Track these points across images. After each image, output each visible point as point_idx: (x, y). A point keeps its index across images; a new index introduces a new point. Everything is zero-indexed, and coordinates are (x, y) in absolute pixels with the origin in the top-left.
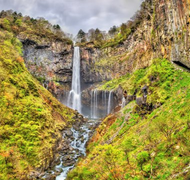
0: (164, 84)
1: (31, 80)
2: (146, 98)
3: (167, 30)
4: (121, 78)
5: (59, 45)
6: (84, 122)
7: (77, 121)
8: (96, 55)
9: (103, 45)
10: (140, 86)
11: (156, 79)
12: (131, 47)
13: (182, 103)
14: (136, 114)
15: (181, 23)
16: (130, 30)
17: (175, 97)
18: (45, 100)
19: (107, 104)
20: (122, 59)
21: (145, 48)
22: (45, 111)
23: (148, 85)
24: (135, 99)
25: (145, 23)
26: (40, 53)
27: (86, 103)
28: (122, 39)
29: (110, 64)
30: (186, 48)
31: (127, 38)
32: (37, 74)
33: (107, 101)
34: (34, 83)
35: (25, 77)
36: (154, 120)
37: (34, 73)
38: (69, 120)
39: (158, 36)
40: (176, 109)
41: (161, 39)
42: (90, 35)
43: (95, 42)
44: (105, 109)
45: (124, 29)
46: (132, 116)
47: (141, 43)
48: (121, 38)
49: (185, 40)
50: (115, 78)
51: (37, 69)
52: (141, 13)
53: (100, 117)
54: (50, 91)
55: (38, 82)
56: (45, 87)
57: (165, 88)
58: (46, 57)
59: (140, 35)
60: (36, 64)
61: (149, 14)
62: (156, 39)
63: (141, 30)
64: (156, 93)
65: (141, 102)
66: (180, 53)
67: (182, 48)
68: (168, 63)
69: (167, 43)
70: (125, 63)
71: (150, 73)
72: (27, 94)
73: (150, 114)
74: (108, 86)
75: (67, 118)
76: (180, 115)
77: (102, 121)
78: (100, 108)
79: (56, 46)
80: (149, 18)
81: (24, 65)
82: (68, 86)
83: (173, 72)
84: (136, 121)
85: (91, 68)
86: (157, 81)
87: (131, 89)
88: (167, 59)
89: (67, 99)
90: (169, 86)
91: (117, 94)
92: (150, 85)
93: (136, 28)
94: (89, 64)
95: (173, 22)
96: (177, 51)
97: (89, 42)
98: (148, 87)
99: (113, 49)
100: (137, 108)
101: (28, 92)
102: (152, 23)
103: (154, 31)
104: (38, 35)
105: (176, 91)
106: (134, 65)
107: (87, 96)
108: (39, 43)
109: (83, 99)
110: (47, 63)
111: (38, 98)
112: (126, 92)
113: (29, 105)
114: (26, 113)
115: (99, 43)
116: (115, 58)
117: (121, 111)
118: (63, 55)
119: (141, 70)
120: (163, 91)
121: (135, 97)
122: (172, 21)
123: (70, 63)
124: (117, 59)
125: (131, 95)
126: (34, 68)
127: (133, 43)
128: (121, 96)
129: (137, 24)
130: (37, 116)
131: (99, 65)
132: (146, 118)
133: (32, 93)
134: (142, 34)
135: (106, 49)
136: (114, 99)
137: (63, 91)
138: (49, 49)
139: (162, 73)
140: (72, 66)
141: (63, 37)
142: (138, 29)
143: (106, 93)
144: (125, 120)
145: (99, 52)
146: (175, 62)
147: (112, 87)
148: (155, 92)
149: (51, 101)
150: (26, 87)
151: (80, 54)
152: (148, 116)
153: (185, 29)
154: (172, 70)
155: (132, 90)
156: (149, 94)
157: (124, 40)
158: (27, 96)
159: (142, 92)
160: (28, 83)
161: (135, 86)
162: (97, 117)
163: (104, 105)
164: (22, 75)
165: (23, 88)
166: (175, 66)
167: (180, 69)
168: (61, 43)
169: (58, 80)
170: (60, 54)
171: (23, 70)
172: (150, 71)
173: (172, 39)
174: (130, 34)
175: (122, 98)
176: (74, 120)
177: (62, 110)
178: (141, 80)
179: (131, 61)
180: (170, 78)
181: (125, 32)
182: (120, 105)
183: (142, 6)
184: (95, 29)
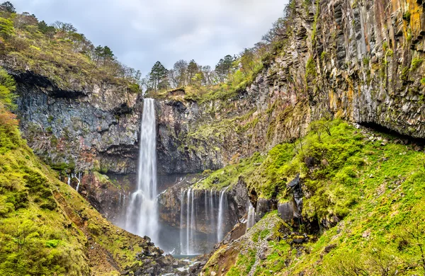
0: (341, 174)
1: (37, 170)
2: (301, 204)
3: (344, 57)
4: (242, 164)
5: (109, 92)
6: (163, 265)
7: (147, 263)
8: (190, 117)
9: (204, 95)
10: (285, 180)
11: (319, 162)
12: (262, 98)
13: (395, 213)
14: (283, 242)
15: (381, 36)
16: (261, 63)
17: (374, 201)
18: (71, 216)
19: (216, 221)
20: (244, 124)
21: (293, 98)
22: (67, 244)
23: (302, 176)
24: (276, 208)
25: (293, 47)
26: (63, 107)
27: (169, 219)
28: (243, 83)
29: (217, 134)
30: (391, 91)
31: (254, 79)
32: (54, 156)
33: (216, 213)
34: (43, 176)
35: (19, 162)
36: (327, 256)
37: (45, 153)
38: (129, 264)
39: (322, 72)
40: (381, 230)
41: (327, 77)
42: (177, 74)
43: (188, 89)
44: (212, 232)
45: (248, 62)
46: (273, 246)
47: (284, 91)
48: (241, 81)
49: (390, 75)
50: (231, 163)
51: (54, 143)
52: (286, 24)
53: (200, 251)
54: (84, 196)
55: (55, 173)
56: (74, 184)
57: (343, 181)
58: (78, 117)
59: (280, 73)
60: (51, 133)
61: (304, 25)
62: (318, 79)
63: (284, 63)
64: (322, 192)
65: (290, 213)
66: (375, 104)
67: (381, 91)
68: (347, 128)
69: (344, 86)
70: (250, 132)
71: (305, 152)
72: (21, 203)
73: (314, 240)
74: (216, 181)
75: (124, 258)
76: (397, 244)
77: (207, 260)
78: (201, 229)
79: (103, 93)
80: (303, 35)
81: (18, 133)
82: (128, 182)
83: (362, 147)
84: (284, 259)
85: (179, 143)
86: (323, 167)
87: (266, 185)
88: (343, 118)
89: (125, 213)
90: (353, 176)
91: (235, 198)
92: (308, 176)
93: (274, 59)
94: (174, 135)
95: (359, 37)
96: (369, 100)
97: (175, 89)
98: (302, 180)
99: (224, 103)
100: (282, 229)
101: (25, 200)
102: (309, 44)
103: (313, 61)
104: (59, 66)
105: (373, 186)
106: (270, 136)
107: (171, 202)
108: (61, 85)
109: (163, 210)
110: (79, 132)
111: (52, 214)
112: (254, 193)
113: (25, 233)
114: (13, 256)
115: (196, 92)
116: (230, 123)
117: (247, 235)
118: (119, 114)
119: (284, 145)
120: (341, 189)
121: (276, 203)
122: (357, 35)
123: (133, 132)
124: (233, 124)
125: (266, 198)
126: (45, 140)
127: (266, 90)
128: (245, 202)
129: (276, 49)
130: (44, 259)
131: (197, 137)
132: (307, 252)
133: (36, 201)
134: (287, 69)
135: (211, 105)
136: (230, 208)
137: (116, 193)
138: (86, 99)
139: (334, 149)
140: (139, 139)
141: (119, 77)
142: (278, 60)
143: (214, 196)
144: (257, 257)
145: (195, 109)
146: (363, 124)
147: (225, 183)
148: (320, 190)
149: (85, 219)
150: (21, 186)
151: (157, 114)
152: (311, 246)
153: (389, 49)
154: (359, 143)
155: (268, 189)
156: (307, 195)
157: (248, 85)
158: (20, 210)
159: (290, 192)
160: (25, 177)
161: (273, 180)
162: (195, 251)
163: (209, 222)
164: (11, 157)
165: (11, 189)
166: (364, 132)
167: (379, 139)
168: (115, 88)
169: (105, 170)
170: (111, 112)
171: (12, 145)
172: (306, 147)
173: (355, 77)
174: (260, 72)
175: (248, 206)
176: (141, 264)
177: (111, 240)
178: (286, 166)
179: (263, 128)
180: (353, 159)
181: (250, 68)
182: (242, 221)
183: (288, 7)
184: (188, 62)
